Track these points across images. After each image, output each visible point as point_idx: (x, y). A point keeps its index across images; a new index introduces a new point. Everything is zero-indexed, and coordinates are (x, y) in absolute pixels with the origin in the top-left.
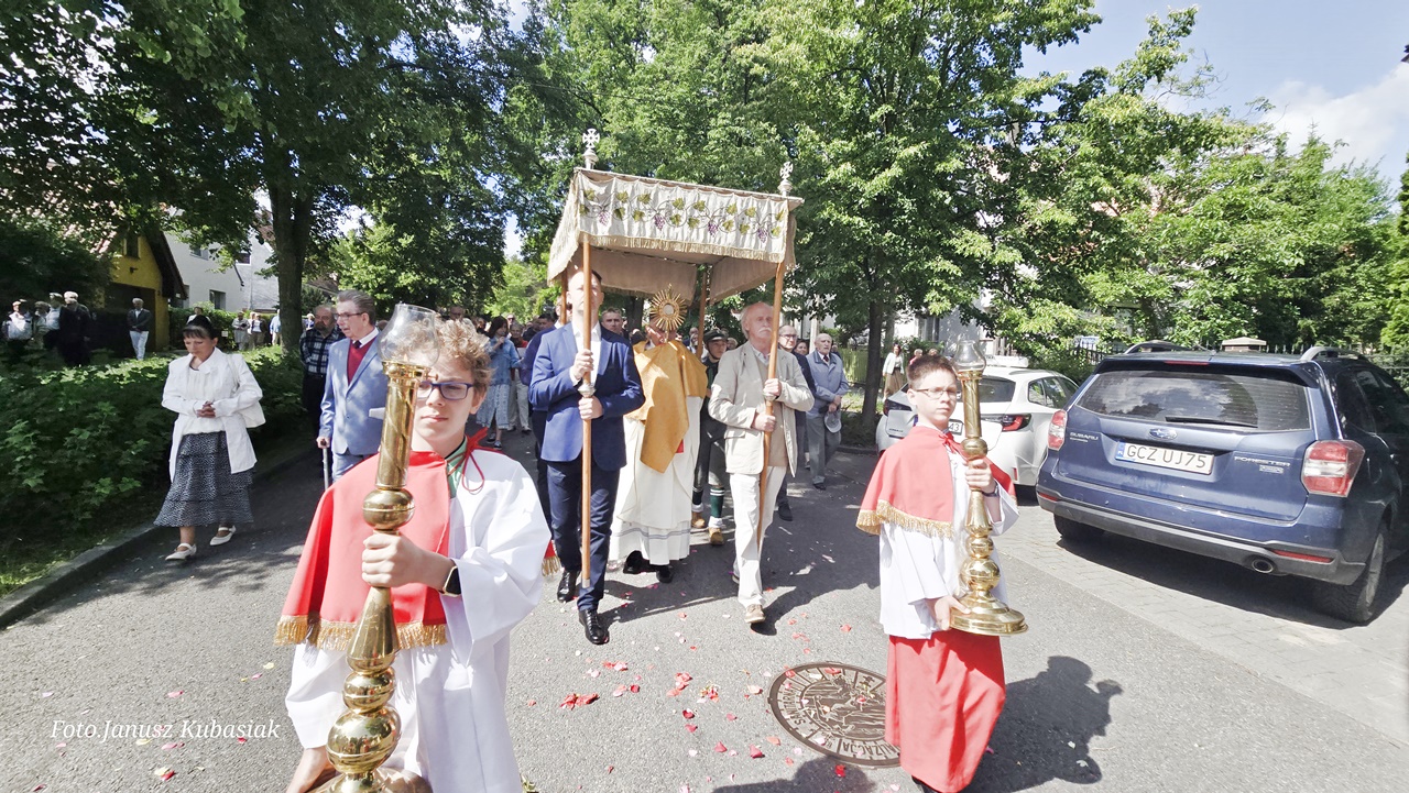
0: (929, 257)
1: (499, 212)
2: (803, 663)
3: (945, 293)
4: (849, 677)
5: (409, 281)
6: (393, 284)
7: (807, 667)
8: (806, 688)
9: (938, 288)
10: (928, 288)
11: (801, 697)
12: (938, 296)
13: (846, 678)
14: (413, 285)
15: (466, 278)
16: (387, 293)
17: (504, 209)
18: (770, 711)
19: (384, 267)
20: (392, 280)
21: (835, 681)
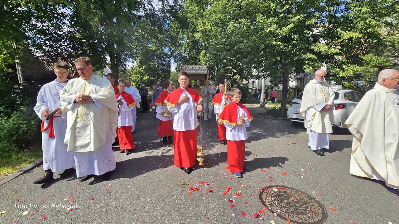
0: (304, 54)
1: (169, 58)
2: (270, 185)
3: (310, 65)
4: (289, 191)
5: (146, 79)
6: (142, 80)
7: (273, 187)
8: (273, 194)
9: (308, 64)
10: (304, 64)
11: (271, 197)
12: (308, 66)
13: (287, 191)
14: (147, 79)
15: (161, 77)
16: (140, 82)
17: (170, 57)
18: (260, 201)
19: (139, 75)
20: (141, 79)
21: (283, 192)
